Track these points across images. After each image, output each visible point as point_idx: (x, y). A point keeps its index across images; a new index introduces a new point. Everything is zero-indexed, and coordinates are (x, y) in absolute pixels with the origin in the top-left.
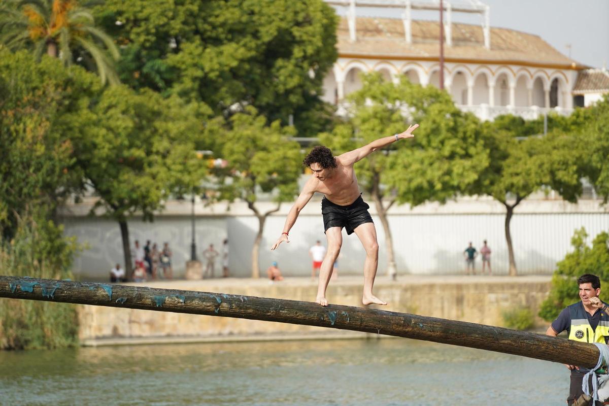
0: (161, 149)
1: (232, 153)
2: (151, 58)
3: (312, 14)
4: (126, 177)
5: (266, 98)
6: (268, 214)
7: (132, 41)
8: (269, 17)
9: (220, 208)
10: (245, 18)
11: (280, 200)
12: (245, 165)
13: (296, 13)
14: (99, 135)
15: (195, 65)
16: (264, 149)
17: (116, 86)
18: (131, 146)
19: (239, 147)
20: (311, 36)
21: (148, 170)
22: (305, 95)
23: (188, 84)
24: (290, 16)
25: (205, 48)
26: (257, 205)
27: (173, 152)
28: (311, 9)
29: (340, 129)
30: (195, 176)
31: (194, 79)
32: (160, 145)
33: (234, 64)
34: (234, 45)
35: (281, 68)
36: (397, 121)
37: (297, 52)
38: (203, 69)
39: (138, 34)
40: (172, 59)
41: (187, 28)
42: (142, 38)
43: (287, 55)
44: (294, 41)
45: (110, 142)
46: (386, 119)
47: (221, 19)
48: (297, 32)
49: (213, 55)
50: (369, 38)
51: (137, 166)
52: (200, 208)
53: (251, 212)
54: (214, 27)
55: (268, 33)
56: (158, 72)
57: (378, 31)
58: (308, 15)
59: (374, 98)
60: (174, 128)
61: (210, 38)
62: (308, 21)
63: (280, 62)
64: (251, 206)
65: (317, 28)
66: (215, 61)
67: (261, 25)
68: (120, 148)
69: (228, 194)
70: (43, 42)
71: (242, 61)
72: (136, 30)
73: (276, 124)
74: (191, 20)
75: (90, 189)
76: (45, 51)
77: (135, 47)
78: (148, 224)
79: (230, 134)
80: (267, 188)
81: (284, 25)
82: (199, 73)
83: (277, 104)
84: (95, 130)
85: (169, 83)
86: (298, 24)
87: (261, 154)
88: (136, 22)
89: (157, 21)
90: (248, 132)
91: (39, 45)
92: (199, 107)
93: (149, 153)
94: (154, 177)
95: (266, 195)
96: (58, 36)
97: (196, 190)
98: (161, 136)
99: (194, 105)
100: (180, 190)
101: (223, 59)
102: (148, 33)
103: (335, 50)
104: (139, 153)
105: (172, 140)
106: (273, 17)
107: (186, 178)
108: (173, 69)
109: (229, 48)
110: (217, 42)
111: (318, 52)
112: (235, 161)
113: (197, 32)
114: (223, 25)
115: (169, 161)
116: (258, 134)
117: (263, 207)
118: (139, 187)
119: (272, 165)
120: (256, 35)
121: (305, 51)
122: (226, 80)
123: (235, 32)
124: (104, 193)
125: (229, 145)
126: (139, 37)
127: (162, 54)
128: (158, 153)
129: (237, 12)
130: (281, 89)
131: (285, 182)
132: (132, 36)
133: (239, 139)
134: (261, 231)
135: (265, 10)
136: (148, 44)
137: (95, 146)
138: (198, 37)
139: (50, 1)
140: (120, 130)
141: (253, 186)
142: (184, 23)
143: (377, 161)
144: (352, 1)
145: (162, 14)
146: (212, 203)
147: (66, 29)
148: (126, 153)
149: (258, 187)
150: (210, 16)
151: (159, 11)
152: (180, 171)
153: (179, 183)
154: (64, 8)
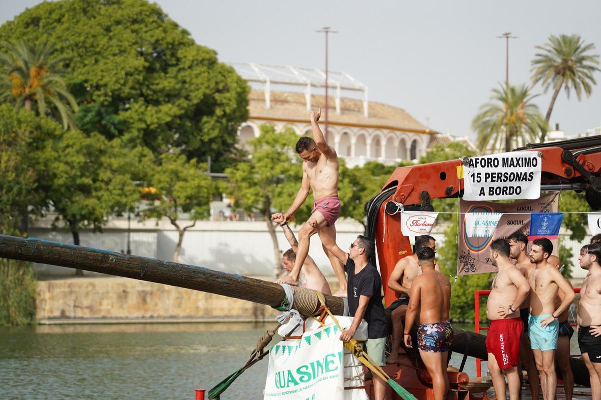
0: (106, 179)
1: (160, 181)
2: (108, 113)
3: (229, 84)
4: (77, 199)
5: (195, 144)
6: (185, 229)
7: (94, 101)
8: (197, 85)
9: (150, 224)
10: (178, 86)
11: (195, 218)
12: (169, 192)
13: (217, 83)
14: (60, 167)
15: (140, 120)
16: (185, 180)
17: (75, 133)
18: (81, 176)
19: (165, 178)
20: (228, 99)
21: (94, 194)
22: (224, 143)
23: (135, 133)
24: (212, 85)
25: (147, 107)
26: (178, 222)
27: (114, 180)
28: (229, 80)
29: (242, 166)
30: (130, 199)
31: (139, 130)
32: (104, 175)
33: (168, 119)
34: (169, 105)
35: (206, 122)
36: (284, 161)
37: (219, 112)
38: (145, 122)
39: (99, 96)
40: (123, 116)
41: (134, 92)
42: (102, 99)
43: (211, 113)
44: (216, 104)
45: (66, 173)
46: (276, 159)
47: (160, 86)
48: (217, 96)
49: (153, 112)
50: (279, 106)
51: (86, 190)
52: (134, 225)
53: (173, 227)
54: (155, 92)
55: (197, 97)
56: (113, 124)
57: (285, 102)
58: (226, 85)
59: (268, 143)
60: (116, 163)
61: (152, 100)
62: (226, 89)
63: (205, 119)
64: (173, 222)
65: (232, 94)
66: (155, 116)
67: (191, 91)
68: (74, 178)
69: (158, 214)
70: (22, 98)
71: (175, 116)
72: (97, 93)
73: (194, 161)
74: (137, 86)
75: (52, 208)
76: (23, 105)
77: (95, 106)
78: (98, 234)
79: (159, 168)
80: (186, 209)
81: (208, 92)
82: (143, 126)
83: (203, 150)
84: (56, 165)
85: (121, 133)
86: (219, 91)
87: (181, 183)
88: (98, 87)
89: (113, 86)
90: (172, 166)
91: (19, 100)
92: (143, 150)
93: (95, 181)
94: (99, 198)
95: (186, 215)
96: (34, 94)
97: (132, 210)
98: (106, 168)
99: (139, 149)
100: (119, 210)
101: (160, 115)
102: (106, 95)
103: (247, 112)
104: (87, 181)
105: (114, 172)
106: (201, 86)
107: (124, 200)
108: (125, 122)
109: (166, 108)
110: (157, 103)
111: (234, 111)
112: (162, 189)
113: (142, 95)
114: (162, 90)
115: (111, 187)
116: (180, 169)
117: (182, 224)
118: (87, 206)
119: (189, 192)
120: (187, 98)
121: (224, 111)
122: (162, 131)
123: (171, 96)
124: (61, 210)
125: (157, 176)
126: (100, 98)
127: (116, 112)
128: (103, 181)
129: (173, 81)
130: (206, 138)
131: (199, 204)
132: (95, 97)
133: (165, 172)
134: (180, 241)
135: (194, 81)
136: (106, 103)
137: (55, 175)
138: (142, 99)
139: (28, 68)
140: (75, 164)
141: (176, 207)
142: (133, 88)
143: (269, 190)
144: (268, 79)
145: (117, 82)
146: (144, 219)
147: (40, 90)
148: (79, 181)
149: (180, 209)
150: (153, 84)
151: (114, 79)
152: (119, 195)
153: (118, 204)
154: (38, 74)
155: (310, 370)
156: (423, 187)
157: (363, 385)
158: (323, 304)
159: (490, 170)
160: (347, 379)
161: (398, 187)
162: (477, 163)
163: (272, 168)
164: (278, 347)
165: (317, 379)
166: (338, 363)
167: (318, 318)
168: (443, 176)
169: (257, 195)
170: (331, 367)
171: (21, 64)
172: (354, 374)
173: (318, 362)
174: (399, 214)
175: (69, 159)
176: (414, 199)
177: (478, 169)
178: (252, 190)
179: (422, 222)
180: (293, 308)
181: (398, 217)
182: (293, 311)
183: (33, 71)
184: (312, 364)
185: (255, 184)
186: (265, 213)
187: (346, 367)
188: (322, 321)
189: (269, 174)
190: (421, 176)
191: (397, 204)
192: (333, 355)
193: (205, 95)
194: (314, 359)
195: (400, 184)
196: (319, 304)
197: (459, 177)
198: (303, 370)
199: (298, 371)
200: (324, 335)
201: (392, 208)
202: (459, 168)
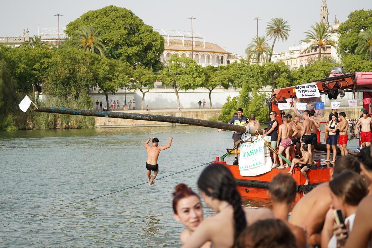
0: (117, 75)
1: (136, 75)
2: (114, 50)
3: (158, 39)
4: (107, 82)
5: (145, 61)
6: (145, 92)
7: (109, 46)
8: (146, 39)
9: (132, 91)
10: (139, 40)
11: (149, 89)
12: (139, 79)
13: (153, 38)
14: (100, 71)
15: (126, 52)
16: (144, 75)
17: (105, 58)
18: (108, 74)
19: (138, 74)
20: (157, 44)
21: (113, 81)
22: (155, 60)
23: (124, 57)
24: (152, 39)
25: (128, 48)
26: (142, 90)
27: (120, 76)
28: (157, 37)
29: (165, 69)
30: (126, 82)
31: (125, 56)
32: (116, 74)
33: (136, 52)
34: (136, 47)
35: (149, 53)
36: (181, 67)
37: (154, 49)
38: (128, 53)
39: (111, 44)
40: (119, 51)
41: (124, 42)
42: (112, 45)
43: (151, 49)
44: (153, 46)
45: (103, 73)
46: (178, 66)
47: (133, 40)
48: (153, 43)
49: (131, 49)
50: (172, 45)
51: (110, 79)
52: (127, 91)
53: (141, 92)
54: (131, 42)
55: (146, 43)
56: (116, 54)
57: (175, 43)
58: (156, 39)
59: (174, 61)
60: (120, 69)
61: (130, 45)
62: (156, 40)
63: (149, 51)
64: (141, 90)
65: (159, 42)
66: (131, 51)
67: (144, 41)
68: (106, 75)
69: (135, 87)
70: (86, 47)
71: (138, 51)
72: (110, 43)
73: (147, 67)
74: (125, 40)
75: (98, 86)
76: (86, 49)
77: (110, 47)
78: (114, 95)
79: (135, 71)
80: (145, 85)
81: (150, 41)
82: (127, 54)
83: (148, 63)
84: (99, 70)
85: (118, 57)
86: (154, 41)
87: (143, 76)
88: (110, 41)
89: (116, 41)
90: (140, 70)
91: (85, 48)
92: (127, 64)
93: (113, 76)
94: (115, 82)
95: (145, 87)
96: (90, 45)
97: (126, 86)
98: (116, 71)
99: (125, 63)
100: (122, 86)
101: (133, 51)
102: (113, 44)
103: (164, 48)
104: (111, 76)
105: (120, 72)
106: (147, 39)
107: (123, 82)
108: (120, 53)
109: (135, 48)
110: (132, 46)
111: (159, 48)
112: (136, 78)
113: (126, 43)
114: (133, 41)
115: (119, 78)
116: (143, 71)
117: (144, 91)
118: (111, 85)
119: (147, 79)
120: (142, 44)
121: (156, 49)
122: (134, 56)
123: (137, 43)
124: (102, 87)
125: (135, 74)
126: (111, 45)
127: (117, 50)
128: (115, 76)
129: (137, 38)
130: (149, 58)
131: (150, 84)
132: (109, 45)
133: (137, 72)
134: (144, 97)
135: (145, 38)
136: (113, 47)
137: (99, 74)
138: (127, 45)
139: (88, 36)
140: (106, 70)
141: (142, 85)
142: (123, 41)
143: (175, 78)
144: (168, 35)
145: (117, 39)
146: (130, 89)
147: (92, 43)
148: (107, 76)
149: (143, 85)
150: (130, 39)
151: (116, 38)
152: (122, 81)
153: (121, 84)
154: (91, 38)
155: (254, 152)
156: (283, 96)
157: (270, 155)
158: (257, 132)
159: (303, 89)
160: (265, 154)
161: (277, 96)
162: (299, 87)
163: (176, 70)
164: (243, 145)
165: (256, 154)
166: (263, 150)
167: (256, 136)
168: (289, 92)
169: (171, 80)
170: (261, 151)
171: (85, 34)
172: (267, 152)
173: (256, 150)
174: (277, 104)
175: (103, 68)
176: (281, 99)
177: (299, 89)
178: (169, 78)
179: (284, 106)
180: (249, 133)
181: (277, 105)
182: (249, 134)
183: (89, 36)
184: (254, 150)
185: (170, 76)
186: (174, 86)
187: (265, 150)
188: (257, 137)
189: (175, 72)
190: (283, 92)
191: (277, 101)
192: (261, 147)
193: (149, 43)
194: (255, 149)
195: (277, 95)
196: (256, 132)
197: (294, 92)
198: (252, 152)
199: (250, 152)
200: (258, 141)
201: (275, 102)
202: (293, 89)
